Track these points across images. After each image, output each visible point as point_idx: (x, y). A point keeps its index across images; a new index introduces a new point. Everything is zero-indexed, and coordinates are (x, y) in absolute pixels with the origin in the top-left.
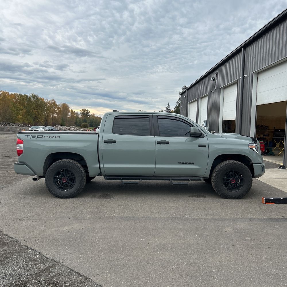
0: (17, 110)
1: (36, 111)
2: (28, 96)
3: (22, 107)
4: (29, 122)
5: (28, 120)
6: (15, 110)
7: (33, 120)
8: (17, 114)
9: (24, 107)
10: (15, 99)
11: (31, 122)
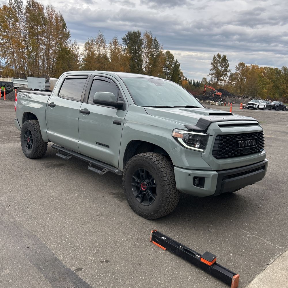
0: (264, 84)
1: (285, 85)
2: (279, 69)
3: (269, 81)
4: (275, 96)
5: (273, 95)
6: (261, 83)
7: (279, 95)
8: (263, 87)
9: (272, 81)
10: (264, 72)
11: (277, 97)
